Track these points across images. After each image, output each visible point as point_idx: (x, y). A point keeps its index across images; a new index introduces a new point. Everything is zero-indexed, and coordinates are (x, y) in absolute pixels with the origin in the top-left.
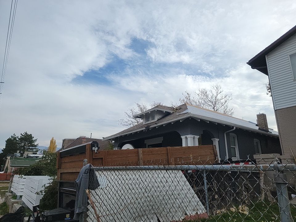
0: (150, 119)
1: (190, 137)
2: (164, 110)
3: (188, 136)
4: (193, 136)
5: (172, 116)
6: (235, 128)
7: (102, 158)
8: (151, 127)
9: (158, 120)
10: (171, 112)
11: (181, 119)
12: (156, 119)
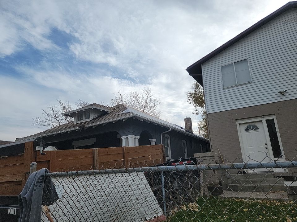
0: (84, 118)
1: (131, 137)
2: (102, 109)
3: (129, 136)
4: (134, 136)
5: (110, 115)
6: (170, 129)
7: (49, 161)
8: (86, 126)
9: (94, 119)
10: (109, 111)
11: (123, 119)
12: (91, 118)
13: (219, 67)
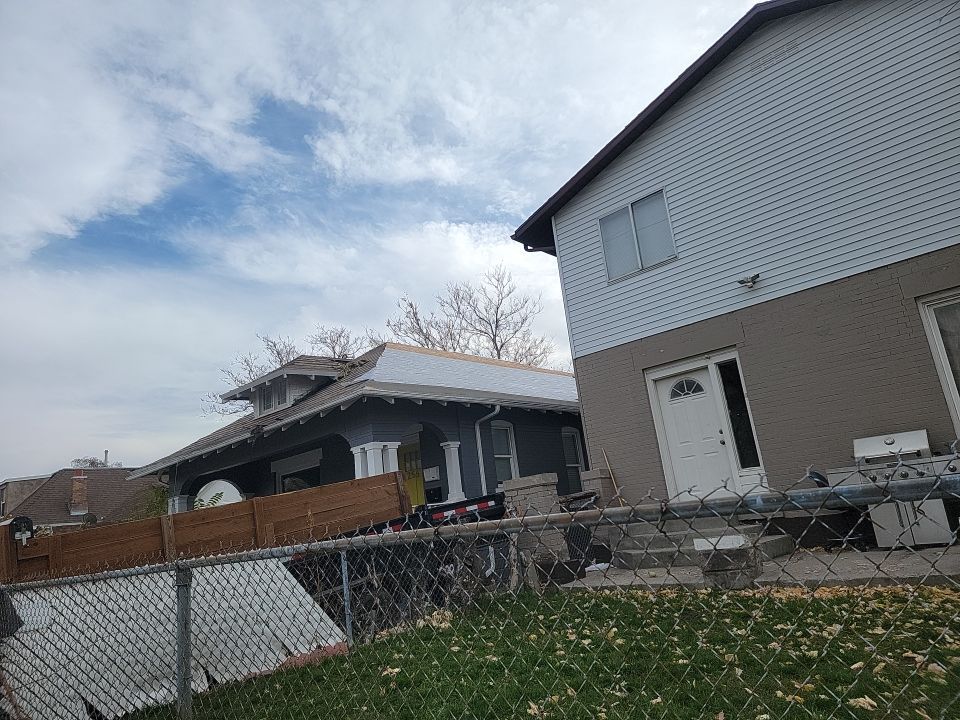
0: (274, 401)
1: (373, 449)
2: (313, 374)
3: (367, 446)
4: (381, 445)
5: (333, 387)
6: (498, 408)
7: (47, 556)
8: (265, 429)
9: (297, 402)
10: (335, 374)
11: (343, 403)
12: (289, 402)
13: (593, 223)
